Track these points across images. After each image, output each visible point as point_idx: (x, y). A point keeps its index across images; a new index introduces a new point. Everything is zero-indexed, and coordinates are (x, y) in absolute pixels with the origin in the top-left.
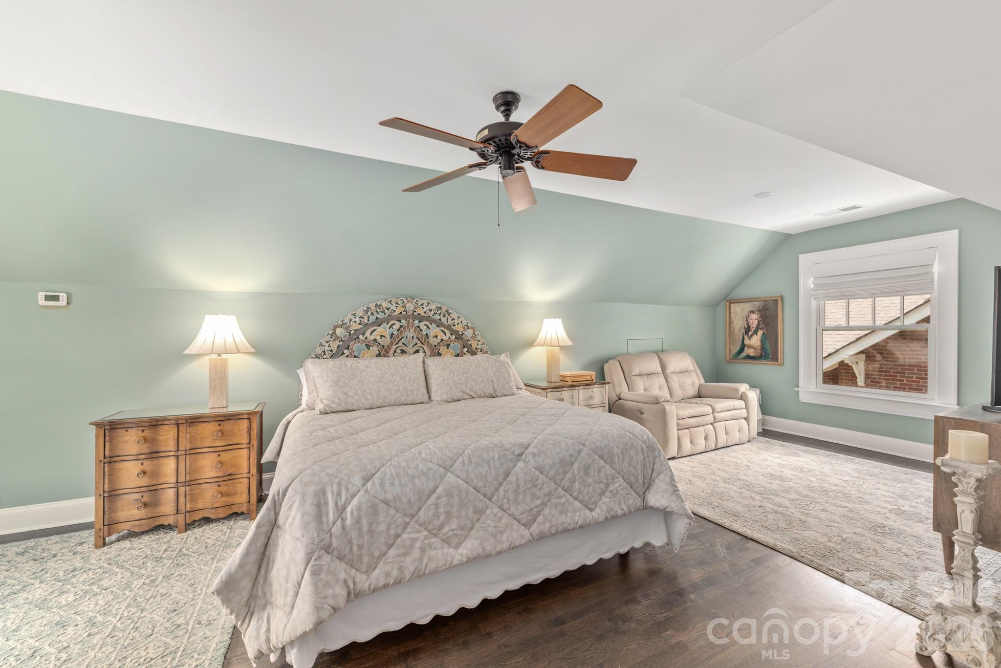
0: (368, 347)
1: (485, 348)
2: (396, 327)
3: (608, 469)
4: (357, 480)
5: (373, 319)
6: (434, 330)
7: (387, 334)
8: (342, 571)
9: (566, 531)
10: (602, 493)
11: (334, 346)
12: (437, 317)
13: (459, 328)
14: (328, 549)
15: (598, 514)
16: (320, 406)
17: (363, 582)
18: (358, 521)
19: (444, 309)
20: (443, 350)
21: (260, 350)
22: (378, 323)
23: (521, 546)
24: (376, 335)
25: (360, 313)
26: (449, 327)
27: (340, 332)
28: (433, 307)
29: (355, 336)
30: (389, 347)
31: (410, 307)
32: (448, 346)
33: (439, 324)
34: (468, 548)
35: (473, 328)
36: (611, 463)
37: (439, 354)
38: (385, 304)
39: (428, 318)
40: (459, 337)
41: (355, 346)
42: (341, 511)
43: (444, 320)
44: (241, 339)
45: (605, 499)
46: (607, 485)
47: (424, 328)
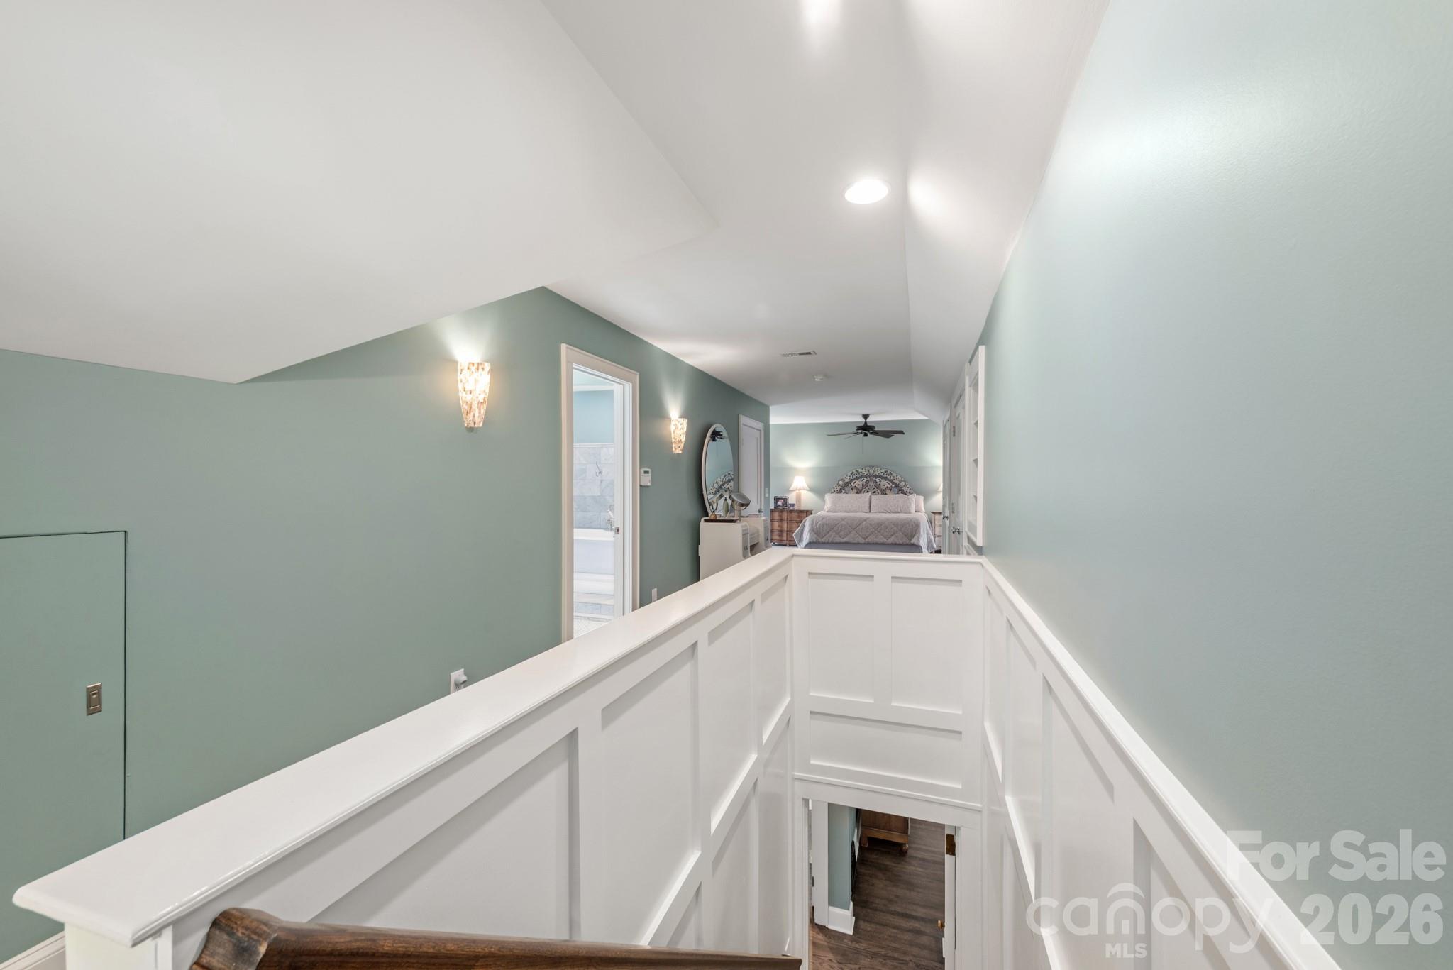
0: (852, 489)
1: (912, 491)
2: (865, 480)
3: (895, 528)
4: (821, 519)
5: (854, 477)
6: (883, 482)
7: (861, 484)
8: (816, 536)
9: (877, 544)
10: (892, 535)
11: (839, 489)
12: (885, 476)
13: (897, 481)
14: (813, 531)
15: (890, 541)
16: (827, 510)
17: (820, 540)
18: (819, 527)
19: (889, 472)
20: (888, 491)
21: (812, 490)
22: (857, 478)
23: (861, 544)
24: (856, 484)
25: (849, 474)
26: (891, 481)
27: (841, 482)
28: (883, 471)
29: (847, 485)
30: (861, 490)
31: (871, 471)
32: (890, 490)
33: (886, 479)
34: (845, 540)
35: (905, 481)
36: (897, 527)
37: (886, 494)
38: (860, 470)
39: (880, 477)
40: (897, 486)
41: (847, 489)
42: (816, 524)
43: (889, 477)
44: (806, 486)
45: (893, 537)
46: (894, 534)
47: (878, 481)
